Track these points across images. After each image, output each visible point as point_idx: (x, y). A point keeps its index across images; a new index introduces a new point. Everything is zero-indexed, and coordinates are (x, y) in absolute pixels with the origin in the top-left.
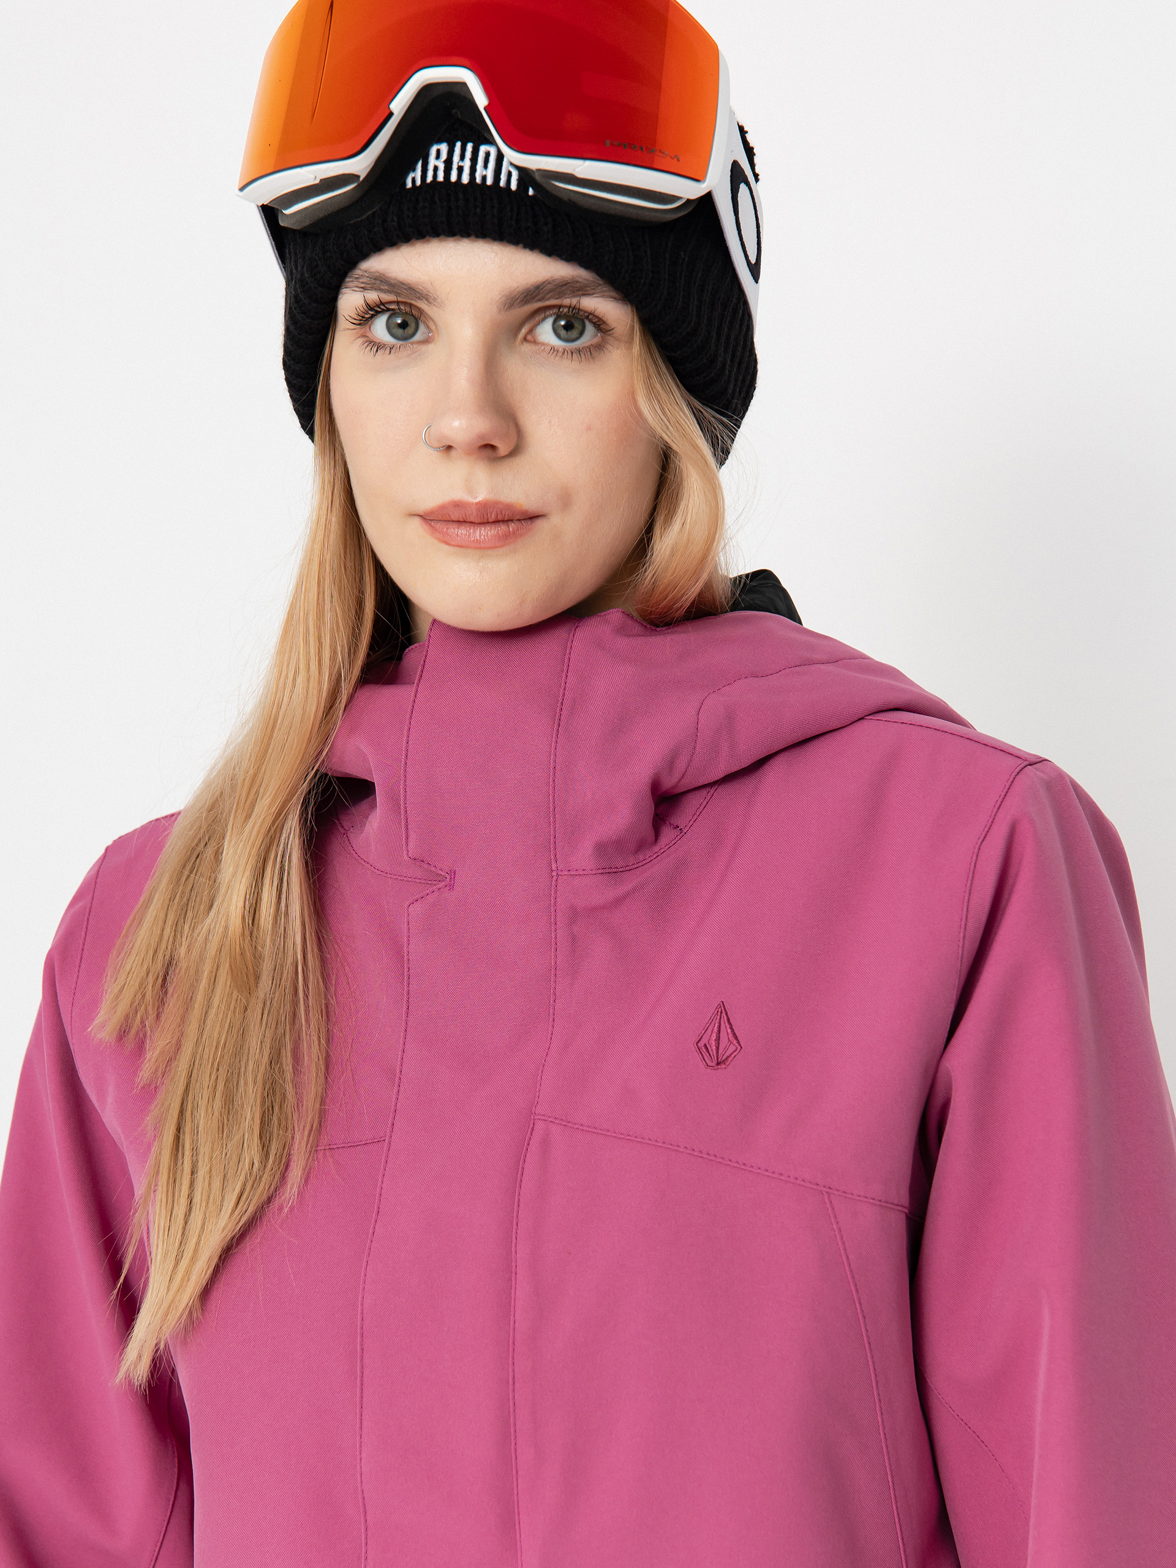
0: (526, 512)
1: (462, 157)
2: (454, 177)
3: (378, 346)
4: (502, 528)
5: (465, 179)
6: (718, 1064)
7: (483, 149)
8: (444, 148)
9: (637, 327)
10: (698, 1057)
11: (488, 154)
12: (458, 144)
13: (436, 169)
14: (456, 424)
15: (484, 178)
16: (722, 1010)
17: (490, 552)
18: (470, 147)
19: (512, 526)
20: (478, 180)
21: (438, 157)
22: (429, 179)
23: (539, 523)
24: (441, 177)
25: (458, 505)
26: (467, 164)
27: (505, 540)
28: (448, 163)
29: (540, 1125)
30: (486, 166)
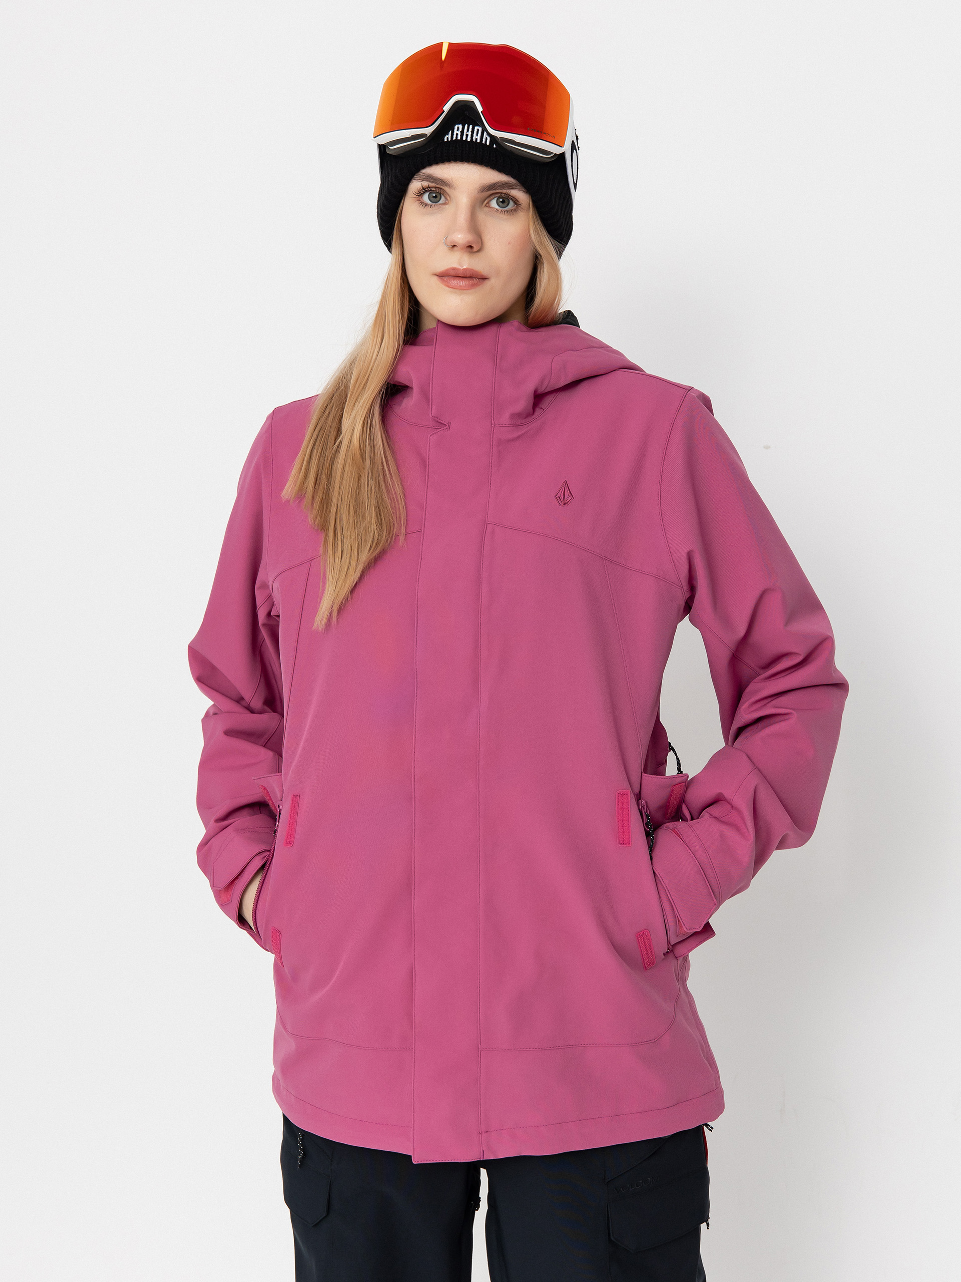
0: (482, 275)
1: (468, 131)
2: (464, 138)
3: (426, 205)
4: (471, 282)
5: (469, 139)
6: (564, 504)
7: (476, 128)
8: (460, 126)
9: (531, 203)
10: (556, 501)
11: (478, 130)
12: (466, 125)
13: (457, 134)
14: (459, 236)
15: (476, 139)
16: (566, 483)
17: (465, 291)
18: (471, 127)
19: (475, 281)
20: (474, 140)
21: (458, 130)
22: (454, 138)
23: (486, 281)
24: (459, 138)
25: (454, 269)
26: (470, 133)
27: (473, 286)
28: (462, 132)
29: (490, 526)
30: (477, 135)
